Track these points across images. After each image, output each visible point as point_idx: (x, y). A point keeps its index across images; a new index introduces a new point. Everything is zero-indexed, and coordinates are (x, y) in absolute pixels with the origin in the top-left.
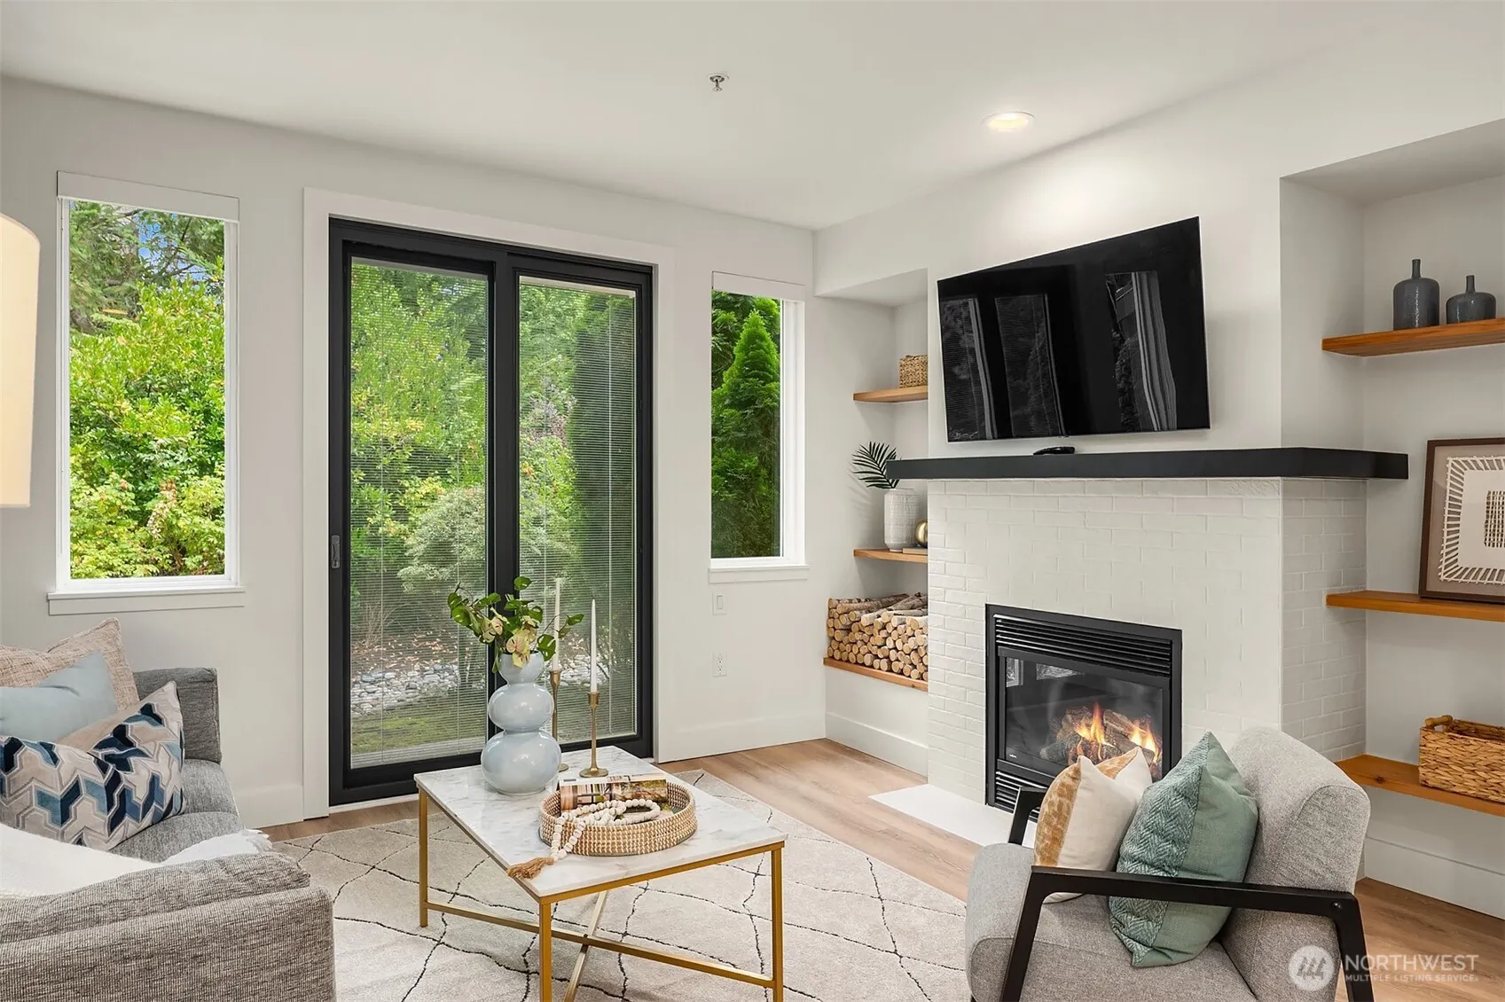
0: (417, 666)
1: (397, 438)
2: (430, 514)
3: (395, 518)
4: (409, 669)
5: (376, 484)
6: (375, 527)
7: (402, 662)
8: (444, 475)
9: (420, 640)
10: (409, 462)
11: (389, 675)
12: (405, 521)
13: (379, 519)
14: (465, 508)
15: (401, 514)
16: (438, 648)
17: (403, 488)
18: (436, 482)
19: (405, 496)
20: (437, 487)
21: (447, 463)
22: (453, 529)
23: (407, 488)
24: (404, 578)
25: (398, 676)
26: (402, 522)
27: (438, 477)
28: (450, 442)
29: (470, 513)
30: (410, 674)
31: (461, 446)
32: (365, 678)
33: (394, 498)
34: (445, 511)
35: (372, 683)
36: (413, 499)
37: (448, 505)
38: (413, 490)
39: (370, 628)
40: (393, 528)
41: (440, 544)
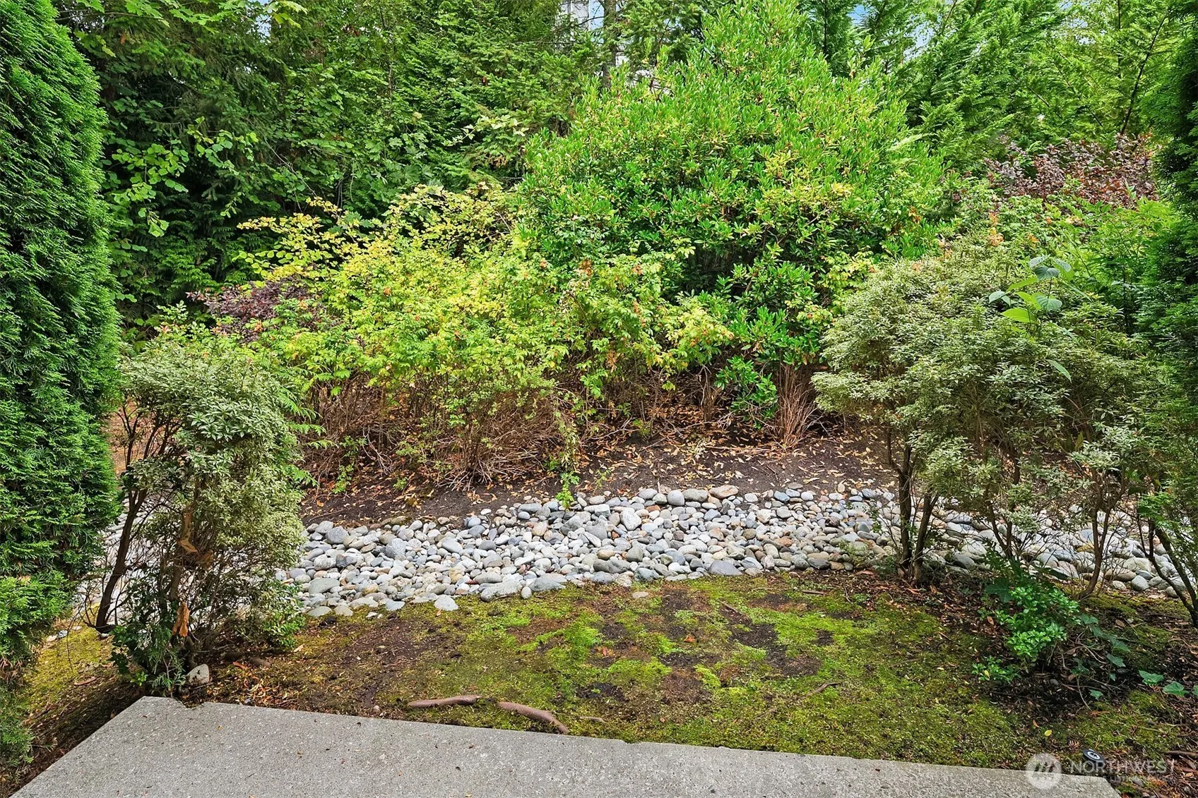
0: (841, 487)
1: (822, 207)
2: (858, 297)
3: (818, 301)
4: (833, 489)
5: (796, 260)
6: (794, 312)
7: (824, 475)
8: (877, 250)
9: (847, 447)
10: (834, 235)
11: (808, 495)
12: (828, 306)
13: (798, 302)
14: (912, 289)
15: (824, 297)
16: (870, 462)
17: (827, 267)
18: (867, 257)
19: (830, 275)
20: (869, 263)
21: (881, 235)
22: (894, 321)
23: (831, 266)
24: (818, 389)
25: (816, 499)
26: (825, 306)
27: (871, 252)
28: (885, 210)
29: (920, 297)
30: (833, 496)
31: (900, 212)
32: (778, 494)
33: (816, 278)
34: (881, 293)
35: (786, 503)
36: (838, 278)
37: (885, 284)
38: (838, 268)
39: (788, 428)
40: (814, 313)
41: (873, 343)
